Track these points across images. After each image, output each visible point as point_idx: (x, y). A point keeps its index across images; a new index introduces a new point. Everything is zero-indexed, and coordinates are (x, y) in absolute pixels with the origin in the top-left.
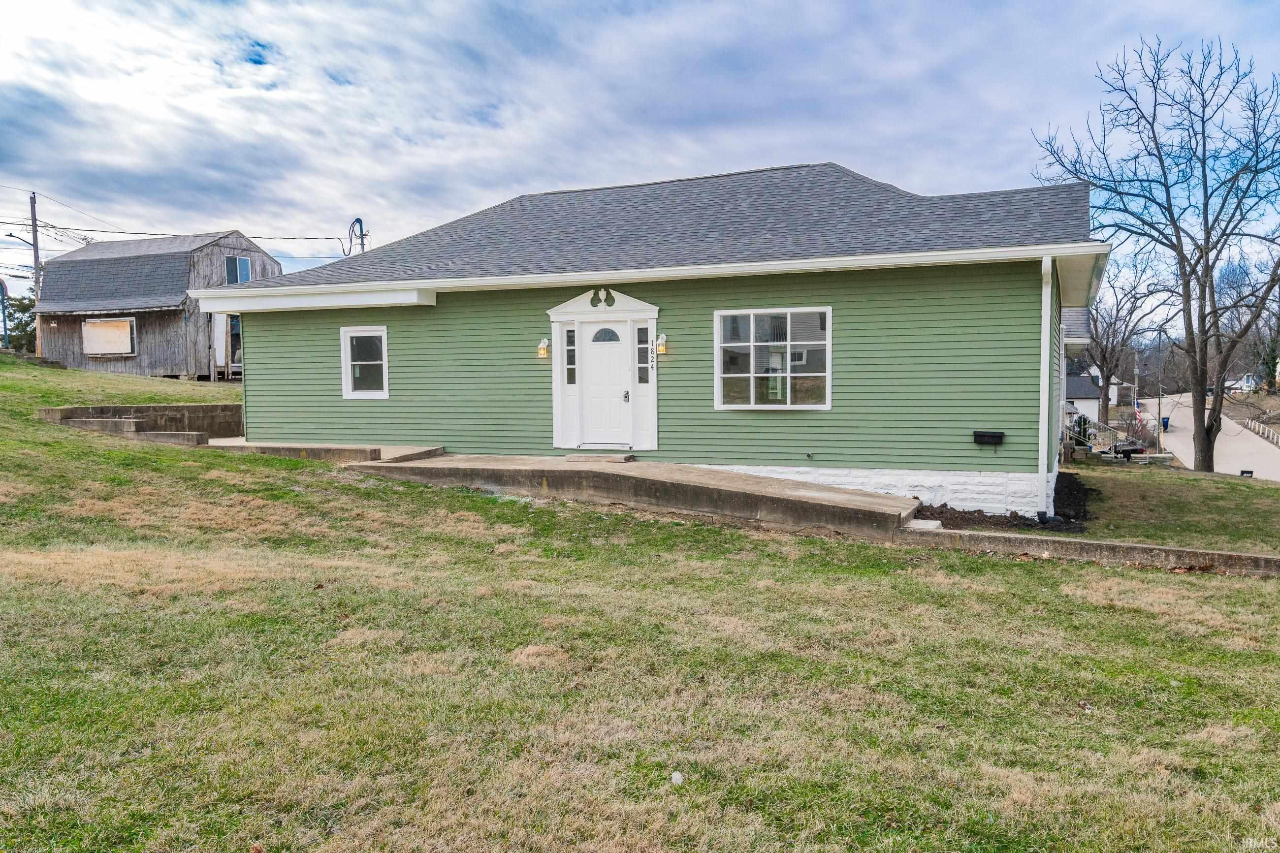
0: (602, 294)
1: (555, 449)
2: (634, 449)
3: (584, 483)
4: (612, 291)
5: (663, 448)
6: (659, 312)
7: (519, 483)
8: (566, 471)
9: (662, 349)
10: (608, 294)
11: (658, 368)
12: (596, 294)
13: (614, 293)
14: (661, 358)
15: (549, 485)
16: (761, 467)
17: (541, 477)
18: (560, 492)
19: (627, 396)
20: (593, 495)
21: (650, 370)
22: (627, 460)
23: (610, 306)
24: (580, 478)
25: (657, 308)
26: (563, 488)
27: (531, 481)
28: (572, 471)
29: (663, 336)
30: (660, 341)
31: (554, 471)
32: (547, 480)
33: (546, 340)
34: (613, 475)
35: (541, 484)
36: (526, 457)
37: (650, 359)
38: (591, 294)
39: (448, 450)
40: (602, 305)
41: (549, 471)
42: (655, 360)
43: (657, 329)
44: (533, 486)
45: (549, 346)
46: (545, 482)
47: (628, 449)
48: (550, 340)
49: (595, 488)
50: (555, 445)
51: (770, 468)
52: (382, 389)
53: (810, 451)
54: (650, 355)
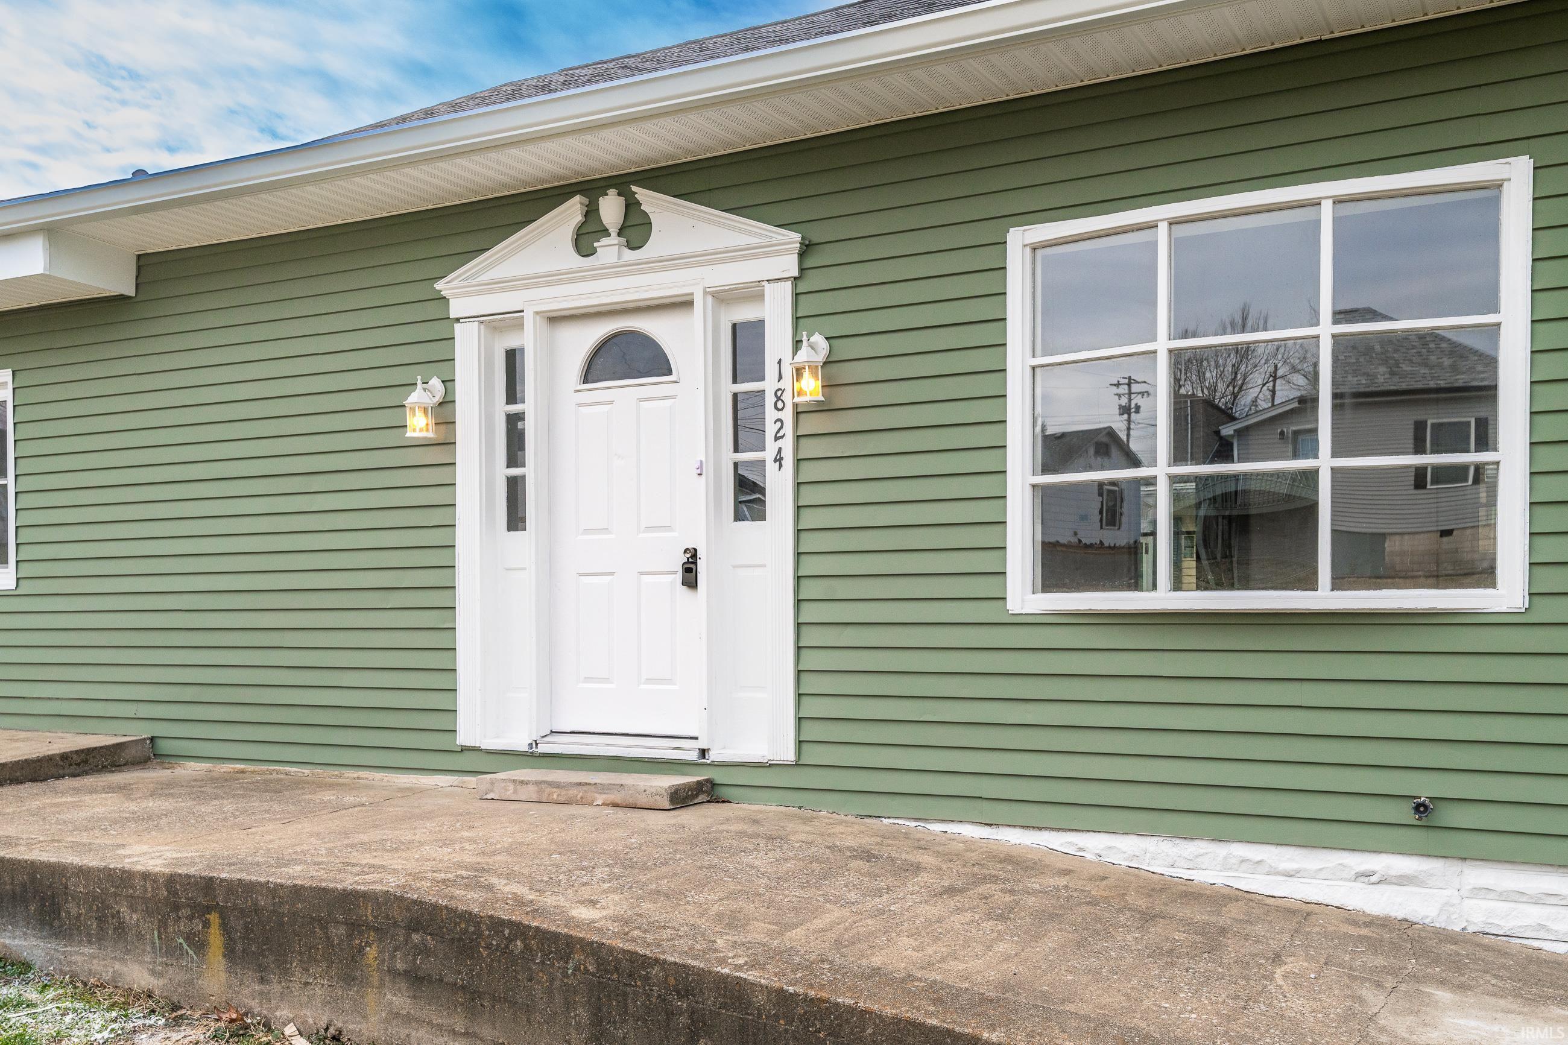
0: (611, 208)
1: (463, 749)
2: (713, 756)
3: (371, 952)
4: (642, 194)
5: (813, 755)
6: (802, 255)
7: (121, 929)
8: (297, 891)
9: (811, 388)
10: (632, 206)
11: (798, 461)
12: (591, 212)
13: (647, 198)
14: (809, 425)
15: (230, 953)
16: (1199, 847)
17: (202, 911)
18: (276, 988)
19: (690, 574)
20: (408, 1019)
21: (771, 467)
22: (681, 799)
23: (633, 248)
24: (355, 927)
25: (794, 238)
26: (285, 973)
27: (163, 925)
28: (323, 891)
29: (818, 339)
30: (803, 355)
31: (249, 888)
32: (225, 926)
33: (436, 383)
34: (497, 924)
35: (200, 945)
36: (378, 775)
37: (771, 429)
38: (572, 211)
39: (165, 746)
40: (609, 249)
41: (233, 887)
42: (788, 430)
43: (797, 319)
44: (171, 951)
45: (447, 403)
46: (216, 938)
47: (693, 756)
48: (448, 383)
49: (416, 980)
50: (464, 738)
51: (1239, 850)
52: (7, 563)
53: (1425, 787)
54: (771, 414)
